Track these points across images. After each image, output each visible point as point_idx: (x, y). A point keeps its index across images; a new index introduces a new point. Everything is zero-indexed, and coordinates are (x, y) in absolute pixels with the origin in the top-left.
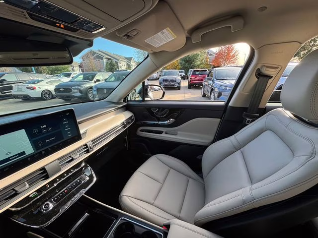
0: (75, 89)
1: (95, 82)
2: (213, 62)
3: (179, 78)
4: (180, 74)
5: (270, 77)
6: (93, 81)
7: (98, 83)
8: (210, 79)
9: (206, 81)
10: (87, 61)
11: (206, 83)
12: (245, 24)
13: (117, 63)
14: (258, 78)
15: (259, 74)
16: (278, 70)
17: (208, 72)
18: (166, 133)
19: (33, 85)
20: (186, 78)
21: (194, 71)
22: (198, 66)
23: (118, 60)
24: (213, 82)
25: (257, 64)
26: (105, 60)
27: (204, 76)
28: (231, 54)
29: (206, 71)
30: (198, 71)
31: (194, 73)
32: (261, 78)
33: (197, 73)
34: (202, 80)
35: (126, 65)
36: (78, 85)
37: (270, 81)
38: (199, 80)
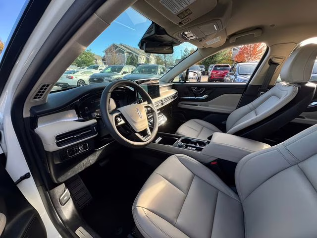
0: (106, 80)
1: (122, 74)
2: (236, 57)
3: (200, 73)
4: (200, 69)
5: (277, 64)
6: (121, 73)
7: (124, 75)
8: (232, 74)
9: (228, 77)
10: (109, 55)
11: (227, 79)
12: (262, 33)
13: (137, 57)
14: (270, 65)
15: (271, 62)
16: (283, 59)
17: (230, 67)
18: (200, 105)
19: (71, 75)
20: (206, 73)
21: (216, 66)
22: (220, 62)
23: (138, 54)
24: (236, 77)
25: (269, 56)
26: (126, 54)
27: (226, 71)
28: (258, 49)
29: (228, 66)
30: (219, 66)
31: (215, 69)
32: (272, 65)
33: (219, 68)
34: (224, 76)
35: (145, 59)
36: (109, 76)
37: (278, 66)
38: (220, 75)
